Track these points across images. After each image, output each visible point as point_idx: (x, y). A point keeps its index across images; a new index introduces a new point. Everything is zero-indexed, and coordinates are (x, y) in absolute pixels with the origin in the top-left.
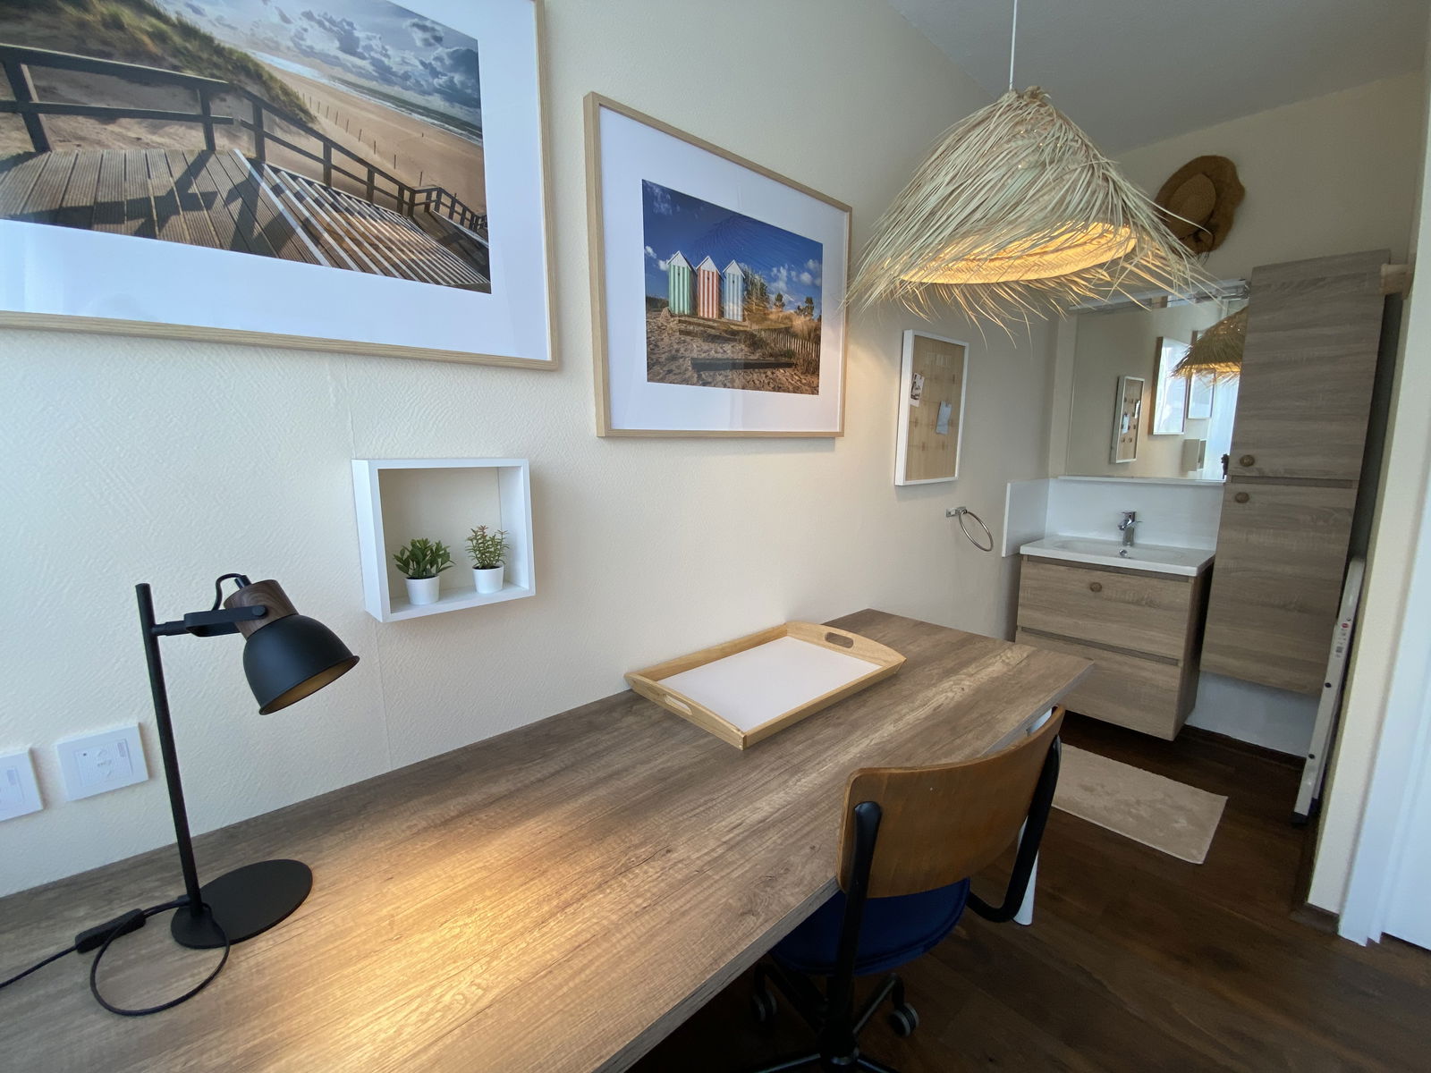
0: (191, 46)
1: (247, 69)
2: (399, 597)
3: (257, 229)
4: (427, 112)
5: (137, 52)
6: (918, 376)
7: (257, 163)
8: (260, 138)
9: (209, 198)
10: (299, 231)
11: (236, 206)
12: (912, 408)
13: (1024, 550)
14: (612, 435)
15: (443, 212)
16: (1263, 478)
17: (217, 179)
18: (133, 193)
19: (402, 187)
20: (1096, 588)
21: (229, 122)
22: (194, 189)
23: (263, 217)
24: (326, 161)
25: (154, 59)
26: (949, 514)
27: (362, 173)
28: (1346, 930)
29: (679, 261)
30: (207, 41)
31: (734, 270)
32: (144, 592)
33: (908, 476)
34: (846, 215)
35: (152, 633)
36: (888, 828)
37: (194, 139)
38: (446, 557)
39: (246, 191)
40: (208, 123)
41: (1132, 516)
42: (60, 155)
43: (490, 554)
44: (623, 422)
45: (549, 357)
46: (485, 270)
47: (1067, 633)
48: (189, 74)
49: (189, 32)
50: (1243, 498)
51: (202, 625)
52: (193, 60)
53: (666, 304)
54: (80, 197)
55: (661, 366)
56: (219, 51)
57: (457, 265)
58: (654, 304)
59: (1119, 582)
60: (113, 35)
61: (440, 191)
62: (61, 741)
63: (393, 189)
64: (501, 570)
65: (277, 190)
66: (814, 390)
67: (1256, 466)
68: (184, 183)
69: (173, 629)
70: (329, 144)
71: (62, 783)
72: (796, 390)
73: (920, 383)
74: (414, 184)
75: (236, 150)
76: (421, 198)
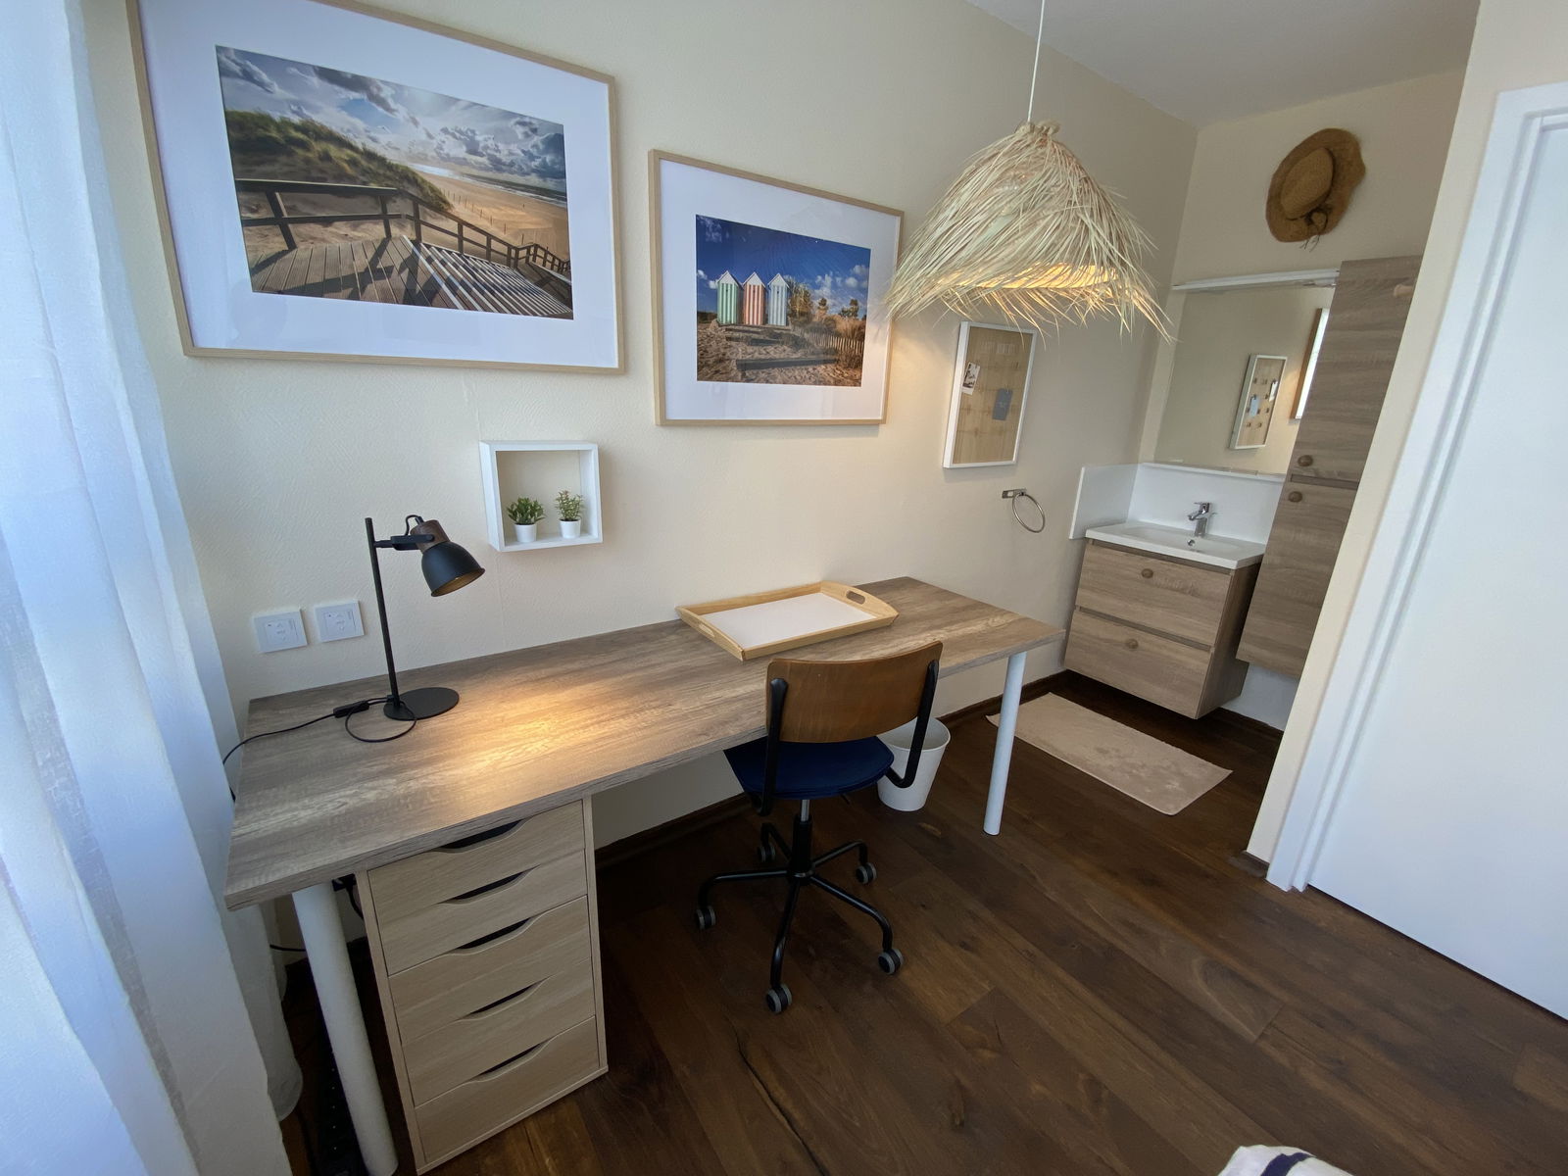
0: (373, 166)
1: (409, 177)
2: (510, 537)
3: (418, 288)
4: (526, 188)
5: (341, 176)
6: (973, 365)
7: (416, 243)
8: (418, 224)
9: (389, 270)
10: (444, 287)
11: (405, 275)
12: (963, 396)
13: (1090, 534)
14: (665, 422)
15: (539, 262)
16: (1318, 479)
17: (394, 257)
18: (345, 272)
19: (510, 247)
20: (1148, 574)
21: (398, 216)
22: (380, 266)
23: (421, 279)
24: (460, 237)
25: (352, 179)
26: (1005, 495)
27: (483, 240)
28: (1273, 877)
29: (727, 279)
30: (382, 160)
31: (779, 282)
32: (369, 522)
33: (956, 458)
34: (897, 220)
35: (374, 545)
37: (377, 231)
38: (541, 511)
39: (411, 263)
40: (386, 219)
41: (1206, 507)
42: (302, 251)
43: (572, 511)
44: (674, 414)
45: (616, 365)
46: (569, 303)
47: (1118, 615)
48: (373, 186)
49: (370, 156)
50: (1297, 497)
51: (399, 544)
52: (374, 176)
53: (715, 316)
54: (315, 278)
55: (711, 366)
56: (390, 167)
57: (550, 301)
58: (704, 317)
59: (1169, 570)
60: (326, 165)
61: (537, 246)
62: (321, 605)
63: (504, 249)
64: (578, 523)
65: (429, 260)
66: (857, 382)
67: (1315, 466)
68: (374, 261)
69: (384, 544)
70: (461, 224)
71: (318, 635)
72: (837, 383)
73: (975, 371)
74: (517, 243)
75: (404, 234)
76: (523, 253)
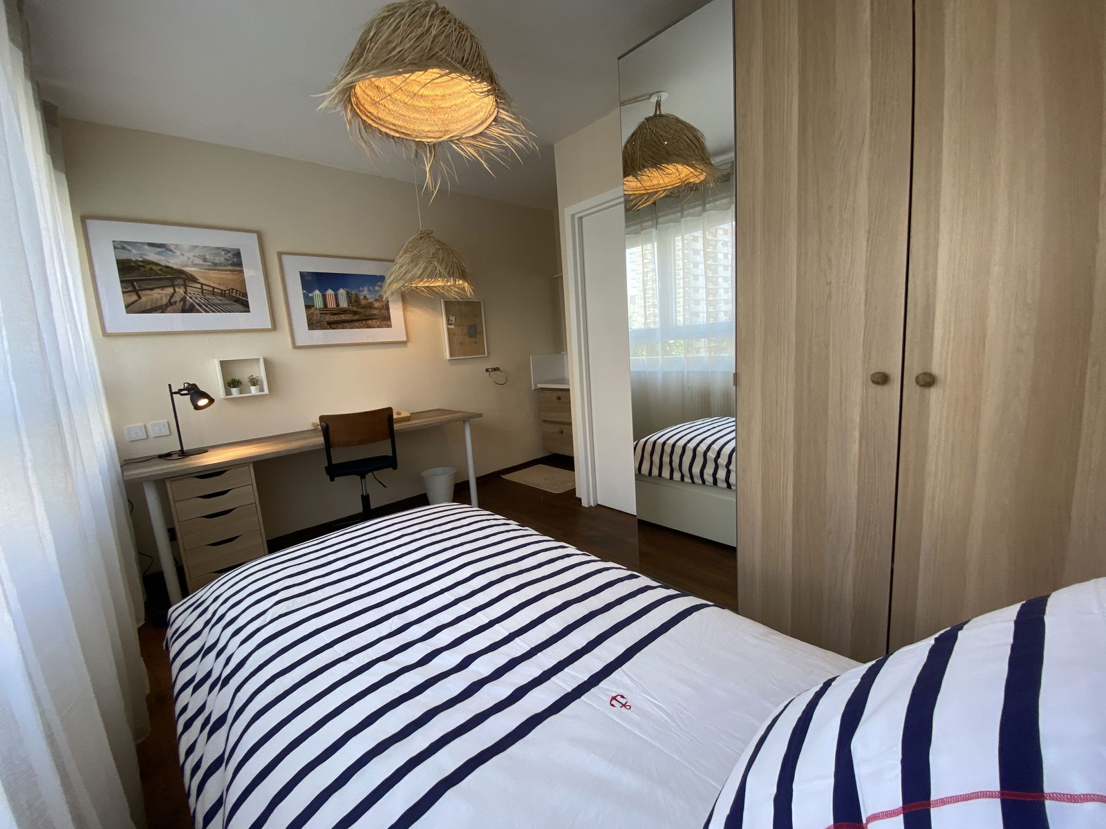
0: (169, 270)
1: (181, 272)
2: (228, 393)
3: (187, 307)
4: (230, 270)
5: (158, 274)
6: (451, 316)
7: (185, 293)
8: (185, 286)
9: (176, 302)
10: (197, 306)
11: (182, 303)
12: (448, 329)
13: (540, 386)
14: (295, 347)
15: (234, 294)
17: (177, 298)
18: (159, 304)
19: (222, 290)
20: (559, 398)
21: (178, 285)
22: (172, 301)
23: (188, 304)
24: (202, 289)
25: (161, 275)
26: (487, 370)
27: (211, 289)
28: (585, 504)
29: (317, 292)
30: (172, 268)
31: (342, 292)
32: (170, 385)
33: (451, 356)
35: (172, 393)
36: (331, 429)
37: (170, 290)
38: (241, 383)
39: (184, 300)
40: (174, 286)
42: (143, 299)
43: (254, 382)
44: (299, 343)
45: (270, 327)
46: (248, 307)
47: (555, 420)
48: (168, 276)
49: (167, 267)
51: (179, 392)
52: (169, 273)
53: (313, 306)
54: (148, 307)
55: (312, 325)
56: (175, 270)
57: (239, 307)
58: (308, 307)
60: (151, 272)
61: (232, 289)
62: (152, 423)
63: (220, 291)
64: (258, 387)
65: (191, 298)
66: (390, 326)
68: (170, 301)
69: (176, 393)
70: (202, 284)
71: (152, 435)
72: (379, 327)
73: (452, 318)
74: (225, 289)
75: (181, 291)
76: (228, 292)
